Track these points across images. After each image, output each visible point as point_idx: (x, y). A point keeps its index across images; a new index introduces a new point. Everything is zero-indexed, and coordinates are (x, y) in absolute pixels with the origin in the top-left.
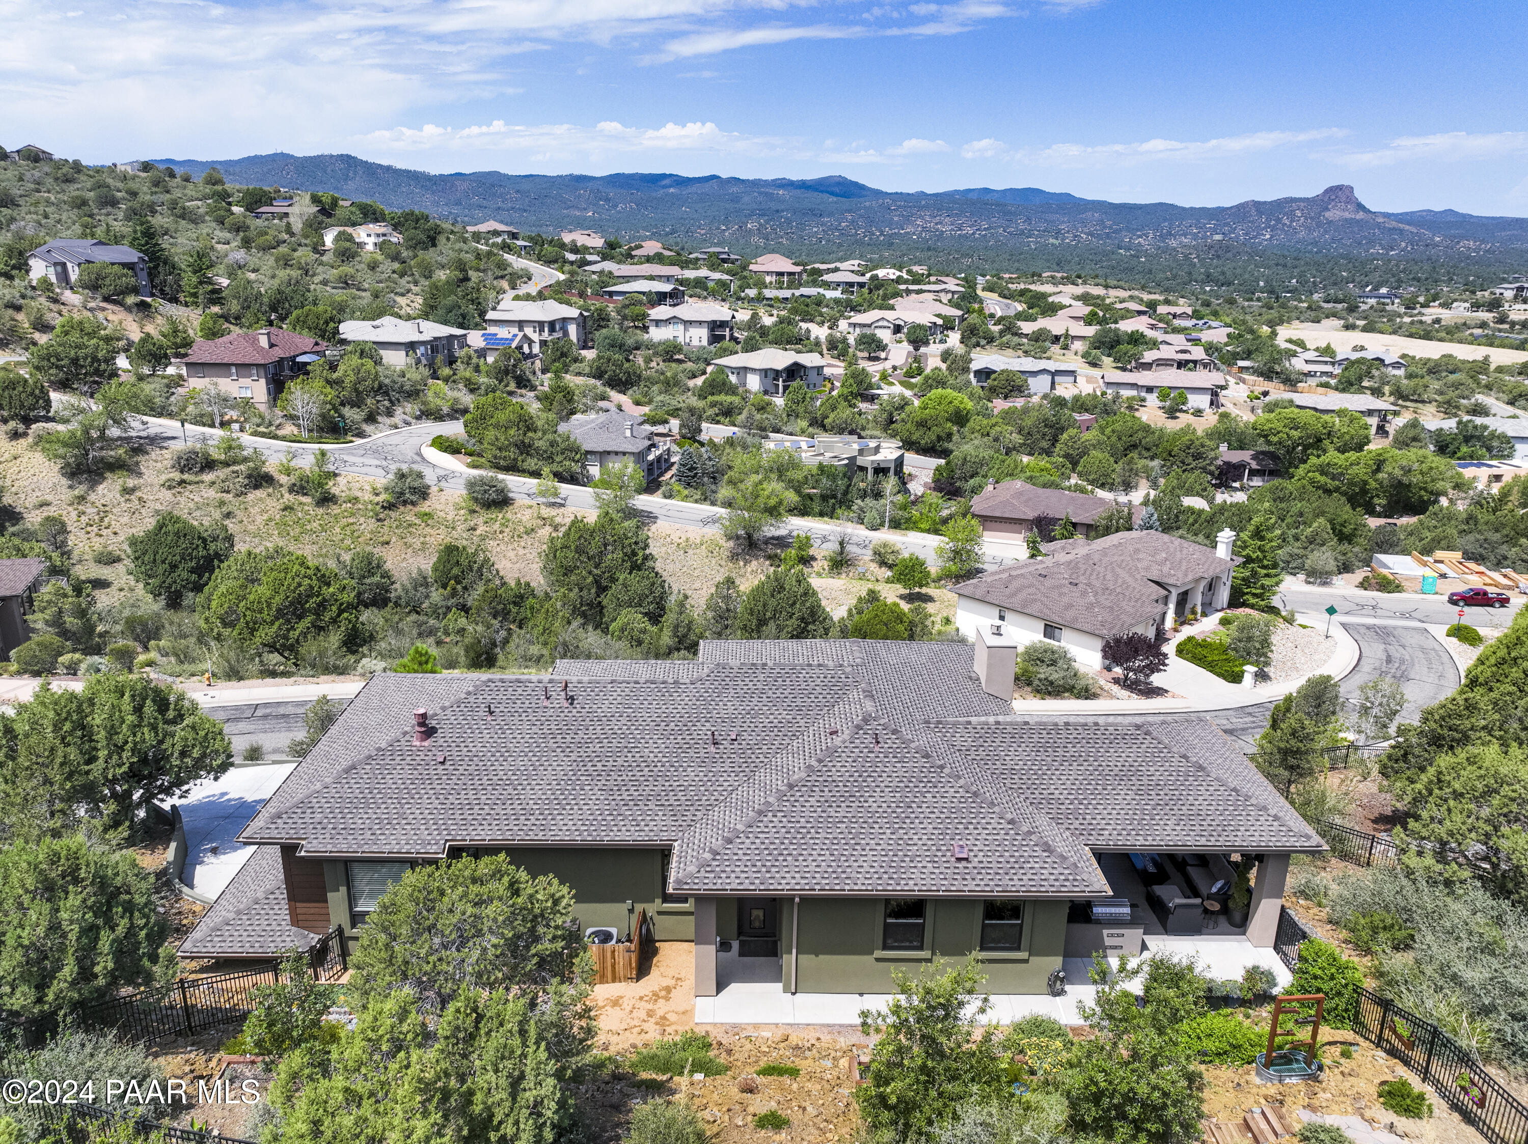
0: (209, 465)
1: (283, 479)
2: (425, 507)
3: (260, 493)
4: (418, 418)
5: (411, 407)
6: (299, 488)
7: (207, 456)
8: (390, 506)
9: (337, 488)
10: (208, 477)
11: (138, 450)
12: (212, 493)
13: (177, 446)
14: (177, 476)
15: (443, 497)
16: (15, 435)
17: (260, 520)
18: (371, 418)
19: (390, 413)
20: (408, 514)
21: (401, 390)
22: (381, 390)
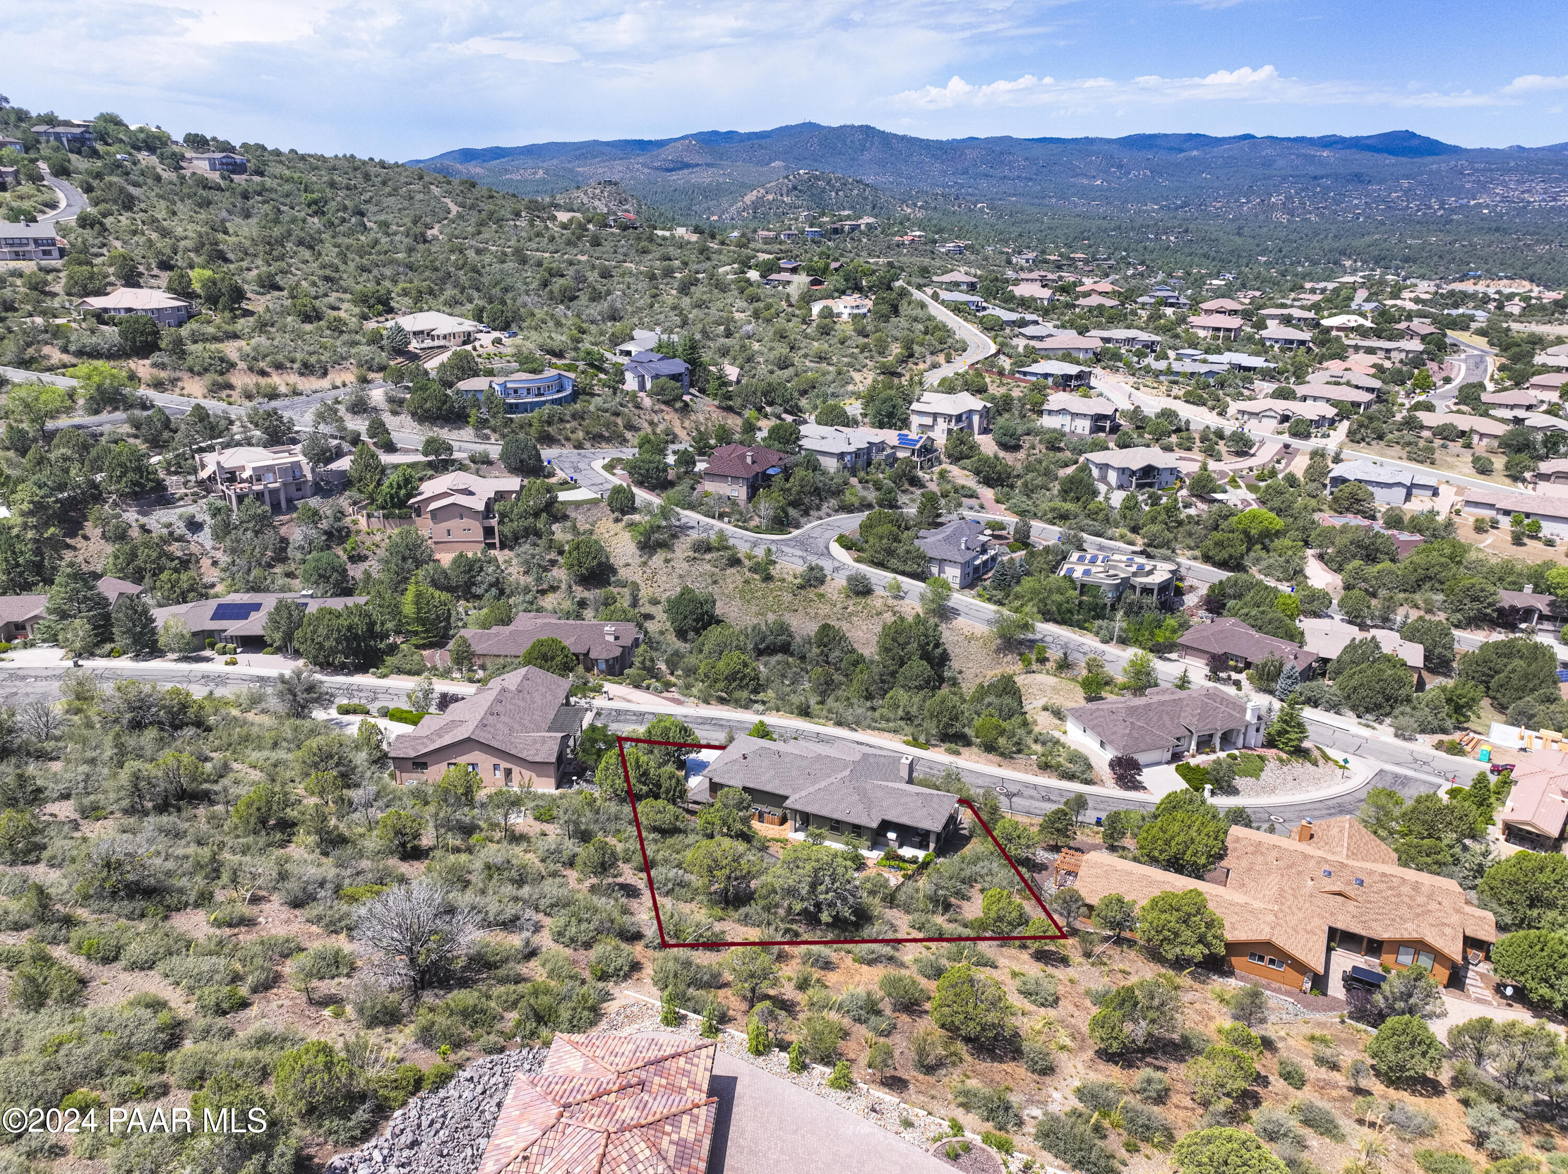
0: (709, 549)
1: (747, 562)
2: (821, 590)
3: (733, 570)
4: (836, 511)
5: (833, 502)
6: (753, 570)
7: (709, 544)
8: (802, 587)
9: (774, 571)
10: (708, 556)
11: (674, 536)
12: (708, 567)
13: (694, 535)
14: (691, 554)
15: (834, 584)
16: (617, 520)
17: (731, 587)
18: (806, 513)
19: (818, 508)
20: (811, 594)
21: (829, 491)
22: (817, 492)
